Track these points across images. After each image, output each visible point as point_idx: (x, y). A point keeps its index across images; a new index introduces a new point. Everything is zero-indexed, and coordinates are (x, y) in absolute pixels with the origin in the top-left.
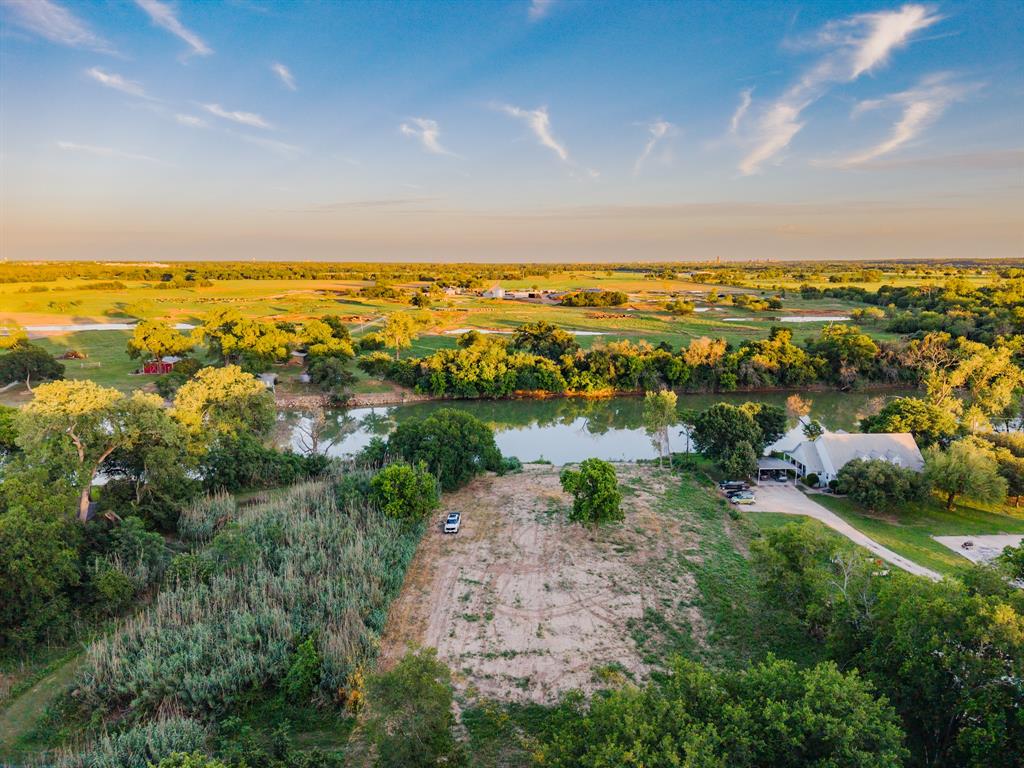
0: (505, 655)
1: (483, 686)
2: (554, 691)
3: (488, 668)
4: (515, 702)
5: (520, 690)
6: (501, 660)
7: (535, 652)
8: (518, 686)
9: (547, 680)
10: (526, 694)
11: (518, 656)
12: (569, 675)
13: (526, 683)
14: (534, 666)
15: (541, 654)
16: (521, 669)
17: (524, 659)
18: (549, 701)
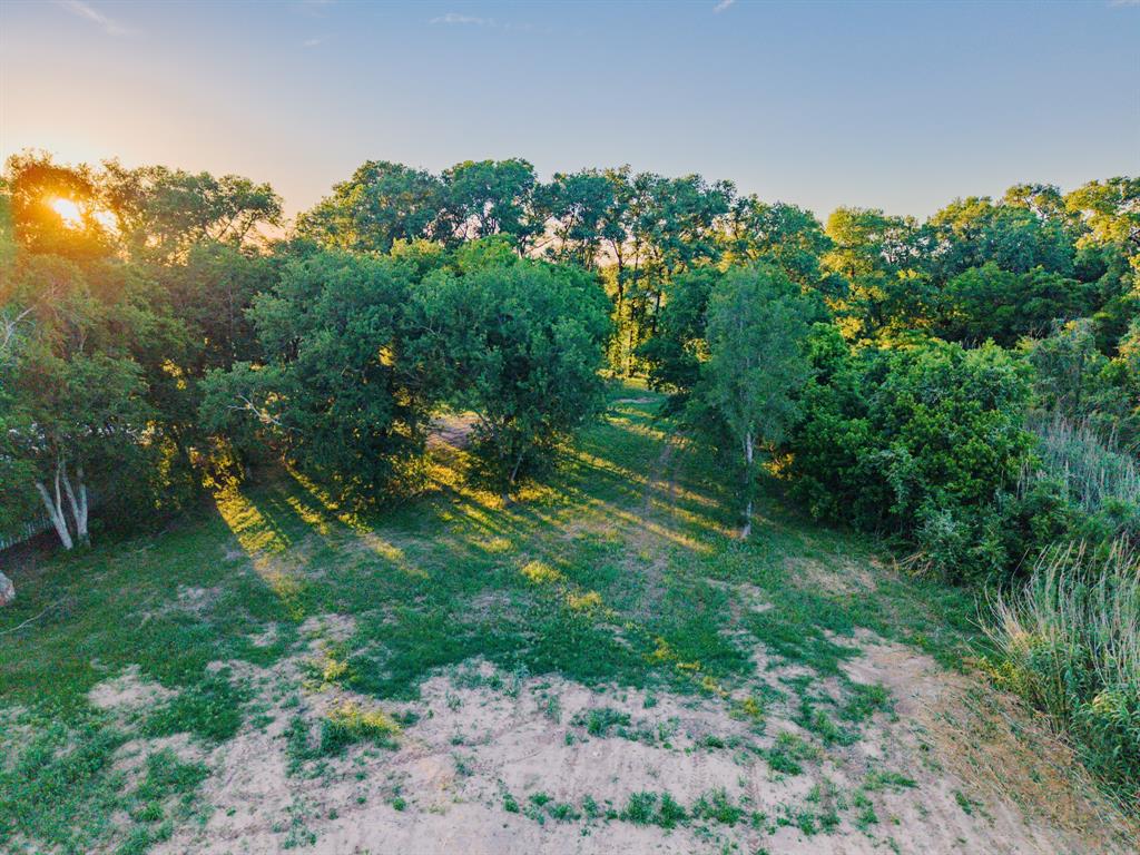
0: (671, 816)
1: (723, 724)
2: (528, 704)
3: (722, 774)
4: (631, 689)
5: (620, 708)
6: (682, 798)
7: (562, 815)
8: (625, 721)
9: (540, 726)
10: (603, 702)
11: (620, 806)
12: (471, 735)
13: (603, 724)
14: (571, 764)
15: (540, 801)
16: (612, 762)
17: (602, 794)
18: (547, 686)
